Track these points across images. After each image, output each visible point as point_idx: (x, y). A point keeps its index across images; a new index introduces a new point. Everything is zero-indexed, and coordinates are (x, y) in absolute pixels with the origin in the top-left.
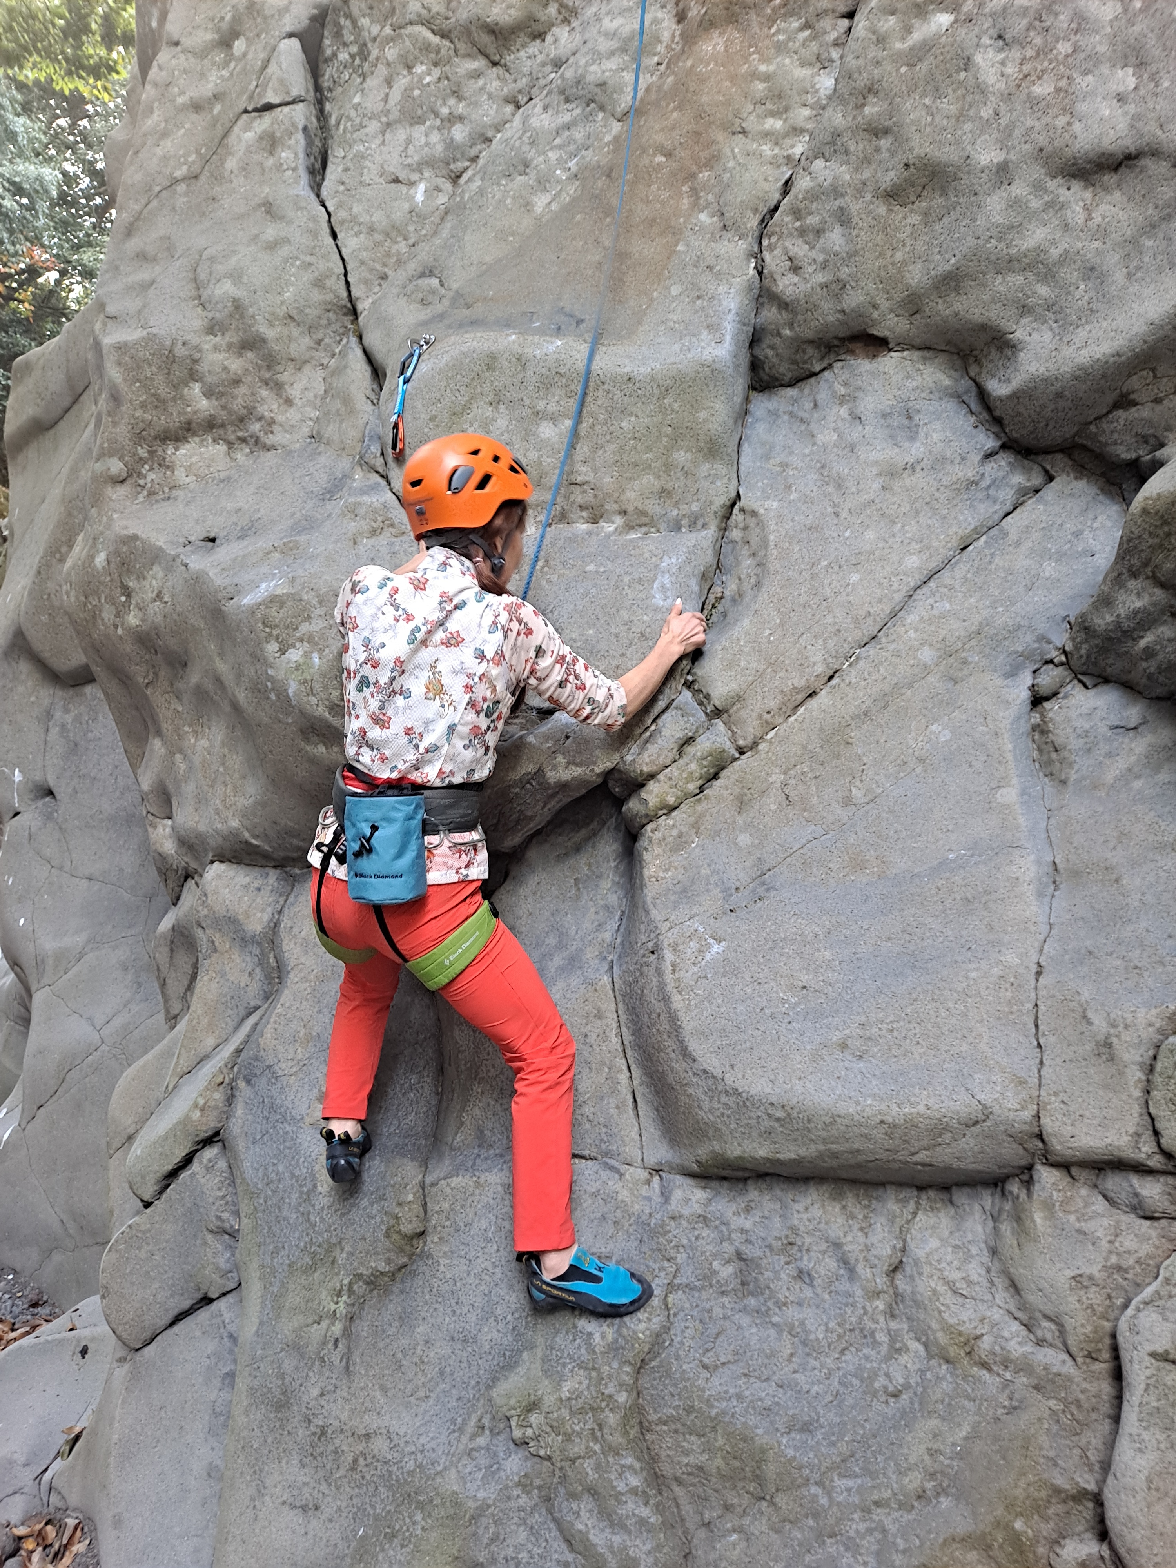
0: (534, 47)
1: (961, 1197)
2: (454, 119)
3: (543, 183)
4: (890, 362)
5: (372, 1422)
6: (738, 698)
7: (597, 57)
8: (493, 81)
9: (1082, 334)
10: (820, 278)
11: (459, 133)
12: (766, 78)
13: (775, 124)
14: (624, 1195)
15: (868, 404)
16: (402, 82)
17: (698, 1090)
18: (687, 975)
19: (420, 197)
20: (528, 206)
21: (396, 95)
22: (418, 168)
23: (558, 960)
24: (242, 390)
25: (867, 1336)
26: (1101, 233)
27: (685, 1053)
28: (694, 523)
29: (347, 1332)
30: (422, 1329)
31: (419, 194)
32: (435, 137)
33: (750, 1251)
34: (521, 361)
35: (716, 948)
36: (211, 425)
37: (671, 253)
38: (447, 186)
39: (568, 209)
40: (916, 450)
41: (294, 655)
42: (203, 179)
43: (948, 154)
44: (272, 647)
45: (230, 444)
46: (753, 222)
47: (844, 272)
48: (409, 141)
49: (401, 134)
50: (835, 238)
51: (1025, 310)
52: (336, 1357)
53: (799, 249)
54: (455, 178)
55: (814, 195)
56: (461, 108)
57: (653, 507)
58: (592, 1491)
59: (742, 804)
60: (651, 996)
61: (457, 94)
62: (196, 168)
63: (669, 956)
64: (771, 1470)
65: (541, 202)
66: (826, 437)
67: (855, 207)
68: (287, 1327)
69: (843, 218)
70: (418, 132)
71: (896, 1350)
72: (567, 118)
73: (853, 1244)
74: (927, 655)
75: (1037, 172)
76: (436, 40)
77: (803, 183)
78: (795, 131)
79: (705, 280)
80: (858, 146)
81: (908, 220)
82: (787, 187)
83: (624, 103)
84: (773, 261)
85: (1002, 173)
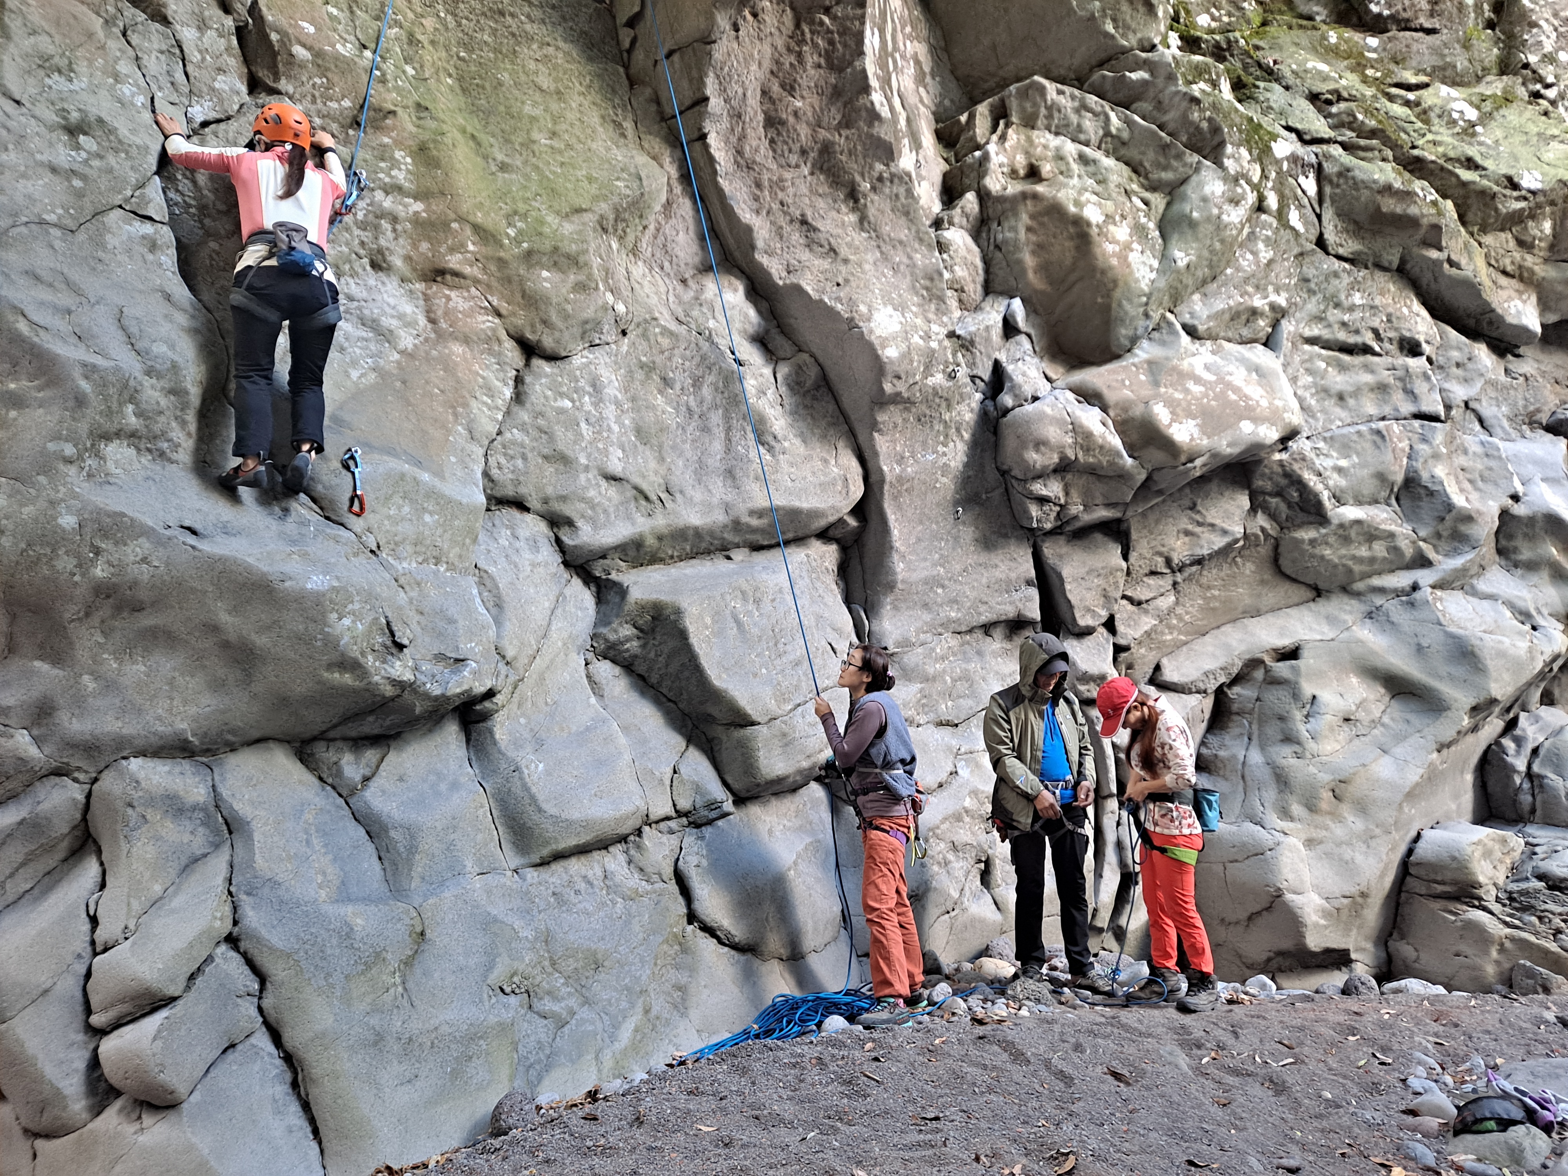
4: (529, 518)
5: (435, 1022)
6: (515, 658)
7: (384, 314)
9: (602, 532)
10: (510, 476)
12: (483, 378)
13: (488, 400)
14: (509, 883)
17: (547, 825)
18: (535, 777)
24: (162, 419)
25: (604, 904)
26: (610, 500)
29: (405, 989)
30: (436, 975)
33: (557, 890)
34: (417, 481)
35: (541, 766)
36: (133, 436)
37: (447, 439)
39: (373, 387)
40: (540, 558)
42: (81, 236)
43: (569, 453)
45: (139, 450)
46: (485, 442)
47: (521, 478)
50: (519, 463)
51: (583, 516)
52: (405, 1003)
53: (503, 461)
55: (514, 443)
57: (456, 562)
58: (549, 993)
59: (520, 706)
62: (69, 224)
64: (599, 956)
66: (504, 542)
67: (530, 455)
69: (524, 458)
71: (614, 904)
73: (590, 874)
75: (596, 472)
77: (506, 435)
78: (498, 408)
79: (467, 459)
80: (534, 433)
81: (550, 469)
82: (499, 433)
83: (401, 346)
84: (492, 461)
85: (587, 469)
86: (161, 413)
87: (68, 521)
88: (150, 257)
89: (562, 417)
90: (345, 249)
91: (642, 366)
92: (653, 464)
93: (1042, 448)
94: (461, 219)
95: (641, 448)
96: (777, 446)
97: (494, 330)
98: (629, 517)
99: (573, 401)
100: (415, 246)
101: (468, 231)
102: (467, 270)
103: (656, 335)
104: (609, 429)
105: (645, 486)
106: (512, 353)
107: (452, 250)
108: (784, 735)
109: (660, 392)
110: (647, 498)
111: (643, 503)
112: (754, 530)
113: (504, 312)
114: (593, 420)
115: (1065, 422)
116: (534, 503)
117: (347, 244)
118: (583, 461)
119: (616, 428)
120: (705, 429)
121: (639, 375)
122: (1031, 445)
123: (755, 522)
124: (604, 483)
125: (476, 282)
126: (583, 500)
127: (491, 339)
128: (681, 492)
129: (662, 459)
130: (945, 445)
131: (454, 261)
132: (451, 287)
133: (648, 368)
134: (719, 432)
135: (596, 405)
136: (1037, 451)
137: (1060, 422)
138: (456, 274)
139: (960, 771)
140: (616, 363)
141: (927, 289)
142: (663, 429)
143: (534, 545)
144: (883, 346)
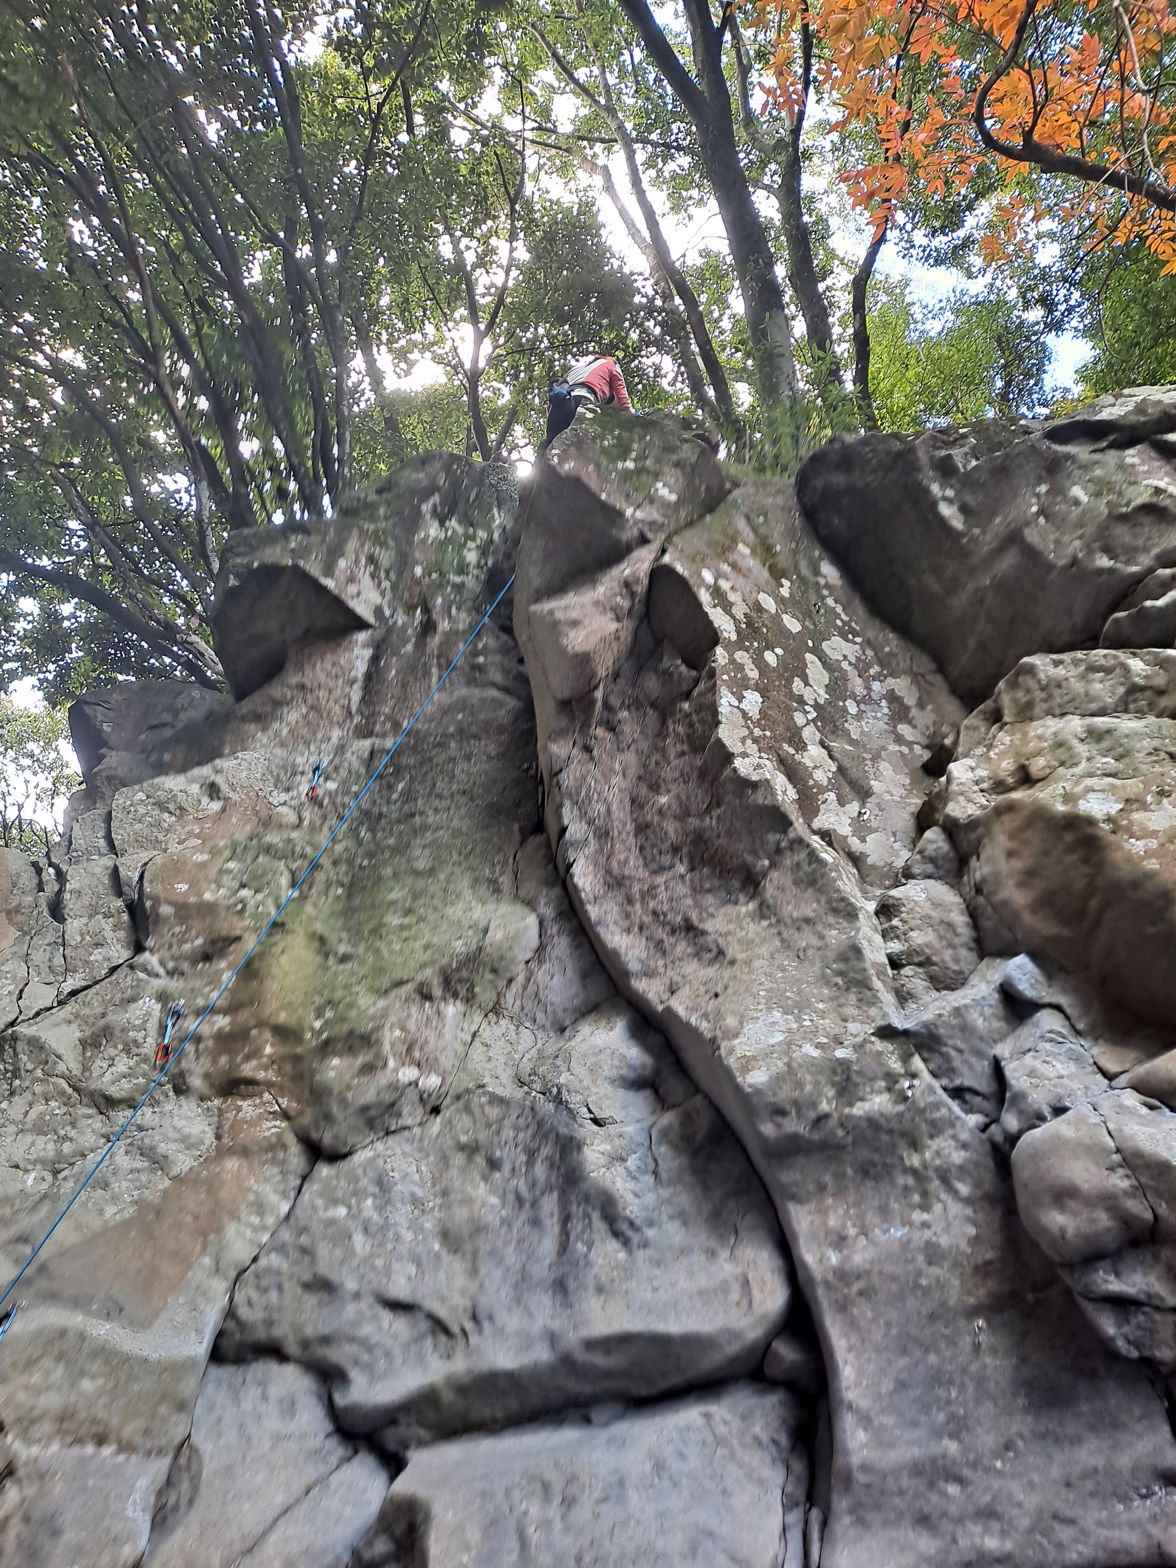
0: (129, 1113)
2: (66, 1138)
3: (114, 1200)
4: (288, 1369)
7: (166, 1139)
8: (98, 1123)
9: (379, 1386)
10: (261, 1314)
11: (67, 1148)
12: (257, 1194)
13: (255, 1220)
15: (273, 1392)
16: (39, 1108)
19: (30, 1182)
20: (101, 1212)
21: (33, 1114)
22: (35, 1163)
26: (395, 1337)
28: (160, 1452)
31: (30, 1179)
32: (51, 1146)
34: (82, 1336)
37: (183, 1276)
38: (49, 1177)
39: (127, 1224)
40: (292, 1427)
43: (334, 1277)
46: (233, 1274)
47: (275, 1316)
48: (33, 1144)
49: (29, 1138)
50: (274, 1296)
51: (356, 1362)
53: (255, 1296)
54: (56, 1173)
55: (268, 1271)
56: (73, 1133)
57: (138, 1439)
61: (73, 1125)
65: (110, 1211)
66: (247, 1405)
67: (287, 1285)
69: (280, 1288)
70: (41, 1140)
72: (139, 1165)
75: (372, 1300)
76: (70, 1091)
77: (263, 1262)
78: (264, 1228)
79: (200, 1300)
80: (294, 1255)
81: (310, 1300)
82: (255, 1259)
83: (175, 1171)
84: (239, 1297)
85: (357, 1296)
89: (331, 1231)
90: (142, 1080)
91: (462, 1148)
92: (460, 1280)
93: (1071, 1204)
94: (261, 1024)
95: (446, 1257)
96: (635, 1238)
97: (279, 1136)
98: (421, 1360)
99: (349, 1207)
100: (214, 1061)
101: (268, 1035)
102: (261, 1075)
103: (482, 1106)
104: (398, 1238)
105: (443, 1313)
106: (296, 1157)
107: (247, 1058)
109: (485, 1178)
110: (447, 1332)
111: (443, 1338)
112: (609, 1374)
113: (292, 1113)
114: (373, 1229)
115: (1105, 1152)
116: (292, 1348)
117: (144, 1075)
118: (351, 1285)
119: (408, 1236)
120: (536, 1222)
121: (458, 1159)
122: (1047, 1199)
123: (599, 1360)
124: (386, 1316)
125: (269, 1085)
126: (353, 1340)
127: (277, 1145)
128: (491, 1318)
129: (474, 1271)
130: (925, 1207)
131: (248, 1069)
132: (244, 1097)
133: (471, 1149)
134: (552, 1226)
135: (380, 1208)
136: (1062, 1209)
137: (1094, 1151)
138: (250, 1082)
140: (421, 1150)
141: (840, 974)
142: (479, 1229)
143: (290, 1408)
144: (745, 1070)
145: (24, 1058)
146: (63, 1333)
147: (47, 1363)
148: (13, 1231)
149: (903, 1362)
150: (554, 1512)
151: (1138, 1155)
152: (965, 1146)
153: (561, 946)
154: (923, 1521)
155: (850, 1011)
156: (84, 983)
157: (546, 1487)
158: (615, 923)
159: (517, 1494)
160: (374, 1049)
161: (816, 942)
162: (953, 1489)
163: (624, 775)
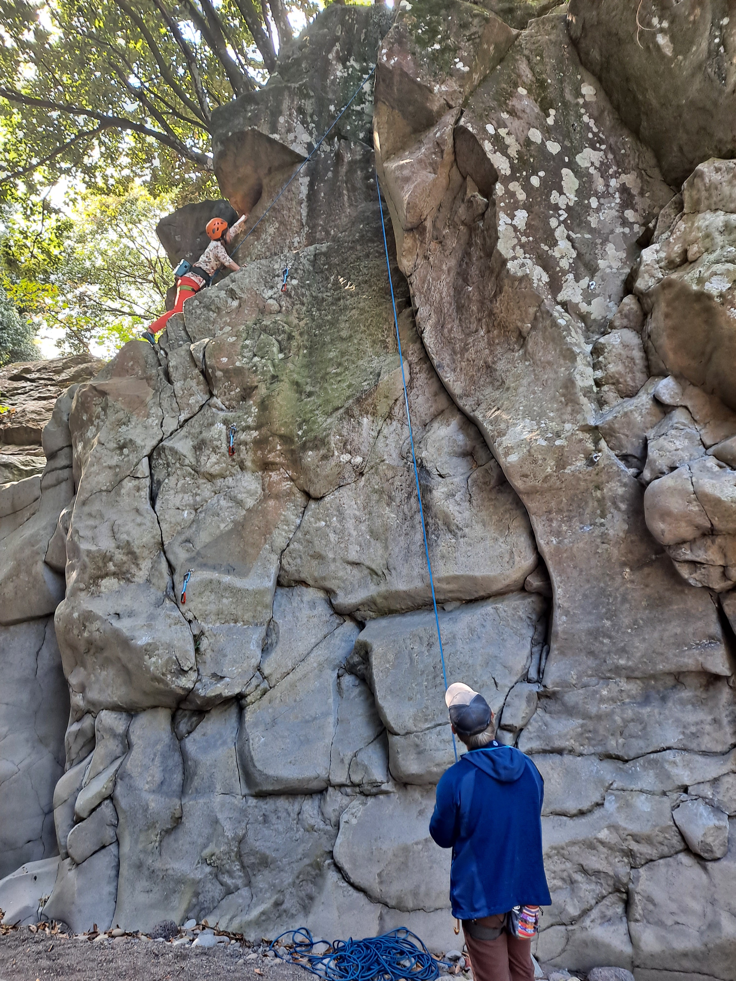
0: (222, 480)
1: (314, 796)
2: (196, 494)
3: (223, 521)
4: (311, 590)
5: (168, 866)
6: (271, 675)
7: (240, 492)
8: (209, 486)
10: (294, 568)
11: (198, 498)
12: (285, 516)
13: (285, 527)
14: (236, 802)
15: (305, 599)
16: (182, 482)
17: (257, 775)
18: (256, 746)
19: (186, 515)
20: (219, 527)
21: (179, 485)
22: (186, 506)
23: (220, 742)
24: (126, 565)
25: (292, 829)
26: (353, 576)
27: (254, 766)
28: (261, 624)
29: (160, 845)
30: (181, 842)
31: (186, 513)
32: (191, 498)
33: (266, 813)
34: (219, 582)
35: (263, 739)
36: (114, 574)
37: (258, 554)
38: (194, 512)
39: (230, 532)
40: (315, 612)
41: (153, 659)
42: (113, 493)
43: (323, 553)
44: (147, 657)
45: (119, 579)
46: (280, 552)
47: (301, 569)
48: (183, 498)
49: (181, 496)
50: (298, 561)
51: (339, 587)
52: (157, 852)
53: (291, 561)
54: (196, 510)
55: (294, 550)
56: (199, 492)
57: (251, 620)
58: (228, 872)
59: (270, 701)
60: (246, 752)
61: (198, 487)
62: (110, 488)
63: (251, 741)
64: (269, 860)
65: (222, 526)
66: (295, 604)
67: (303, 556)
68: (140, 847)
69: (301, 558)
70: (186, 496)
71: (298, 831)
72: (231, 505)
73: (290, 809)
74: (315, 665)
75: (341, 561)
76: (193, 472)
77: (292, 546)
78: (290, 531)
79: (267, 563)
80: (305, 544)
81: (314, 563)
82: (288, 545)
83: (247, 507)
84: (284, 562)
85: (334, 560)
86: (125, 563)
87: (76, 615)
88: (137, 494)
89: (319, 532)
90: (224, 465)
91: (375, 491)
92: (380, 552)
93: (668, 519)
94: (274, 435)
95: (373, 542)
96: (460, 533)
97: (290, 489)
98: (366, 586)
99: (326, 522)
100: (255, 454)
101: (277, 440)
102: (278, 460)
103: (383, 470)
104: (350, 535)
105: (374, 567)
106: (300, 498)
107: (270, 452)
108: (417, 746)
109: (388, 505)
110: (376, 574)
111: (375, 577)
112: (451, 591)
113: (295, 478)
114: (338, 531)
115: (688, 493)
116: (310, 582)
117: (225, 462)
118: (331, 555)
119: (354, 533)
120: (413, 527)
121: (375, 497)
122: (657, 517)
123: (445, 586)
124: (349, 568)
125: (282, 465)
126: (335, 578)
127: (290, 493)
128: (395, 569)
129: (386, 548)
130: (603, 516)
131: (271, 457)
132: (272, 471)
133: (380, 492)
134: (420, 529)
135: (340, 522)
136: (664, 521)
137: (682, 493)
138: (273, 464)
139: (606, 804)
140: (356, 494)
141: (564, 395)
142: (387, 529)
143: (313, 605)
144: (507, 454)
145: (170, 458)
146: (211, 581)
147: (207, 593)
148: (183, 537)
149: (587, 586)
150: (424, 649)
151: (706, 495)
152: (625, 485)
153: (422, 378)
154: (591, 653)
155: (567, 417)
156: (189, 416)
157: (421, 638)
158: (448, 366)
159: (408, 642)
160: (327, 447)
161: (552, 376)
162: (606, 641)
163: (449, 274)
